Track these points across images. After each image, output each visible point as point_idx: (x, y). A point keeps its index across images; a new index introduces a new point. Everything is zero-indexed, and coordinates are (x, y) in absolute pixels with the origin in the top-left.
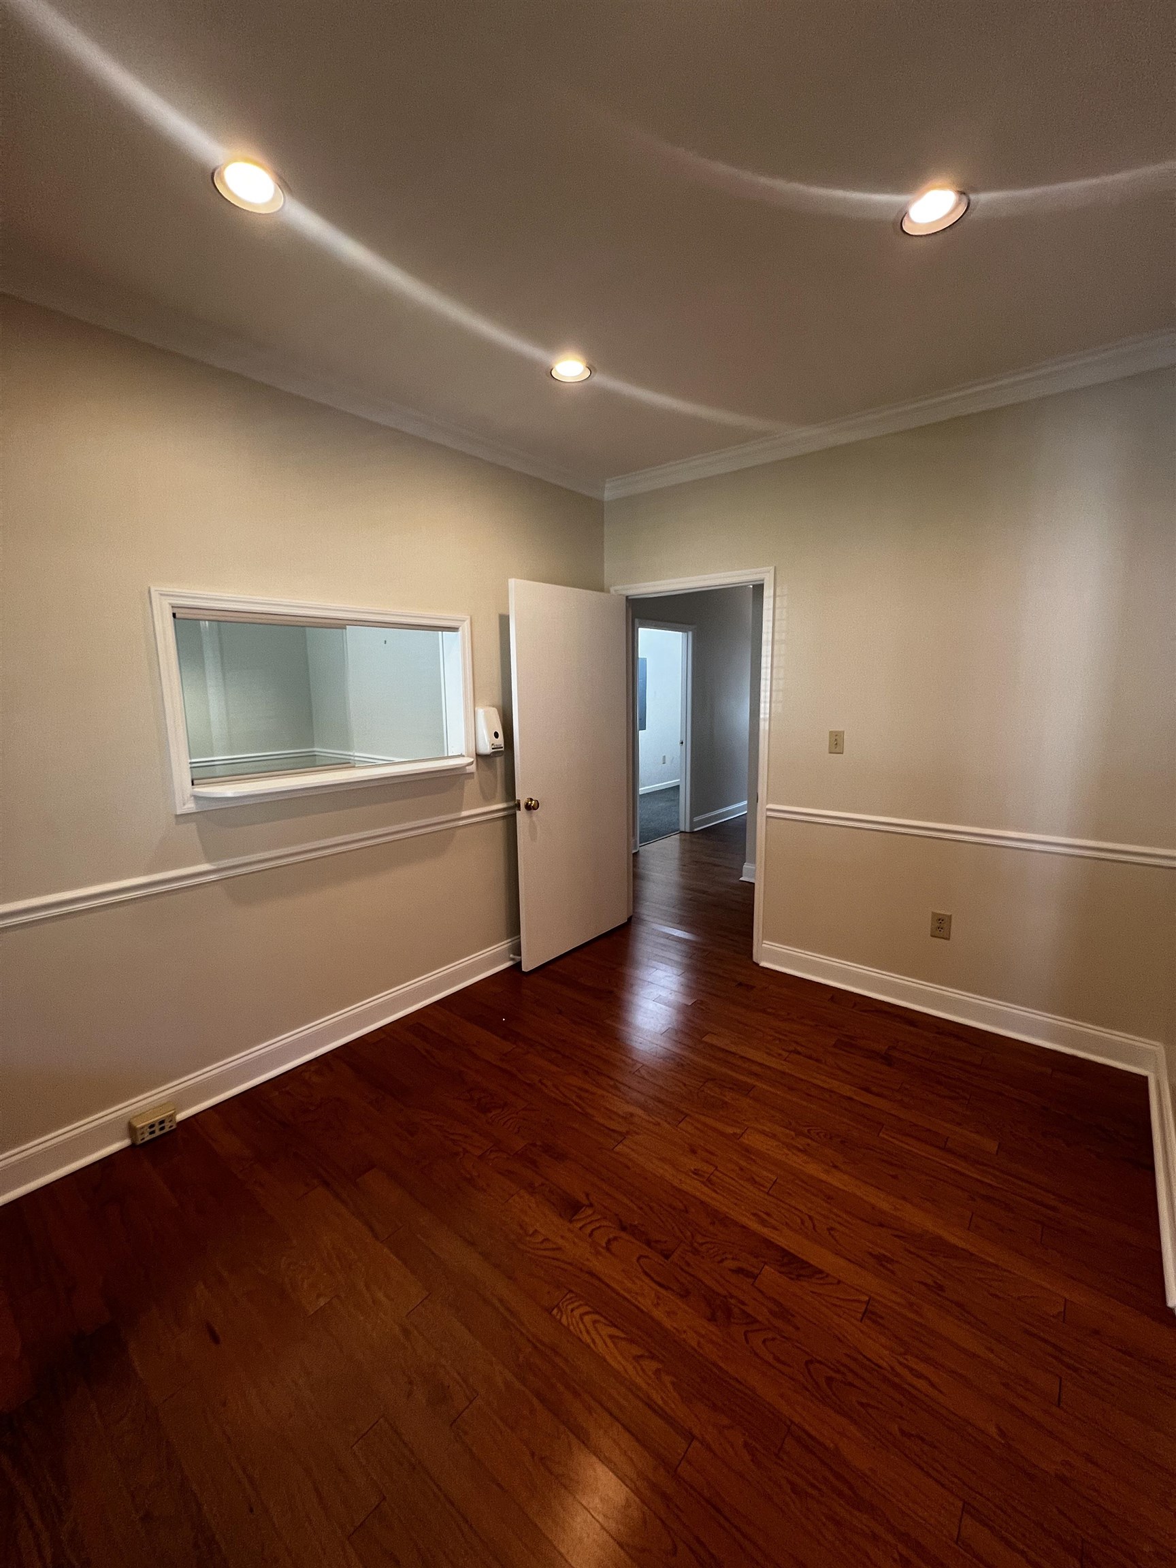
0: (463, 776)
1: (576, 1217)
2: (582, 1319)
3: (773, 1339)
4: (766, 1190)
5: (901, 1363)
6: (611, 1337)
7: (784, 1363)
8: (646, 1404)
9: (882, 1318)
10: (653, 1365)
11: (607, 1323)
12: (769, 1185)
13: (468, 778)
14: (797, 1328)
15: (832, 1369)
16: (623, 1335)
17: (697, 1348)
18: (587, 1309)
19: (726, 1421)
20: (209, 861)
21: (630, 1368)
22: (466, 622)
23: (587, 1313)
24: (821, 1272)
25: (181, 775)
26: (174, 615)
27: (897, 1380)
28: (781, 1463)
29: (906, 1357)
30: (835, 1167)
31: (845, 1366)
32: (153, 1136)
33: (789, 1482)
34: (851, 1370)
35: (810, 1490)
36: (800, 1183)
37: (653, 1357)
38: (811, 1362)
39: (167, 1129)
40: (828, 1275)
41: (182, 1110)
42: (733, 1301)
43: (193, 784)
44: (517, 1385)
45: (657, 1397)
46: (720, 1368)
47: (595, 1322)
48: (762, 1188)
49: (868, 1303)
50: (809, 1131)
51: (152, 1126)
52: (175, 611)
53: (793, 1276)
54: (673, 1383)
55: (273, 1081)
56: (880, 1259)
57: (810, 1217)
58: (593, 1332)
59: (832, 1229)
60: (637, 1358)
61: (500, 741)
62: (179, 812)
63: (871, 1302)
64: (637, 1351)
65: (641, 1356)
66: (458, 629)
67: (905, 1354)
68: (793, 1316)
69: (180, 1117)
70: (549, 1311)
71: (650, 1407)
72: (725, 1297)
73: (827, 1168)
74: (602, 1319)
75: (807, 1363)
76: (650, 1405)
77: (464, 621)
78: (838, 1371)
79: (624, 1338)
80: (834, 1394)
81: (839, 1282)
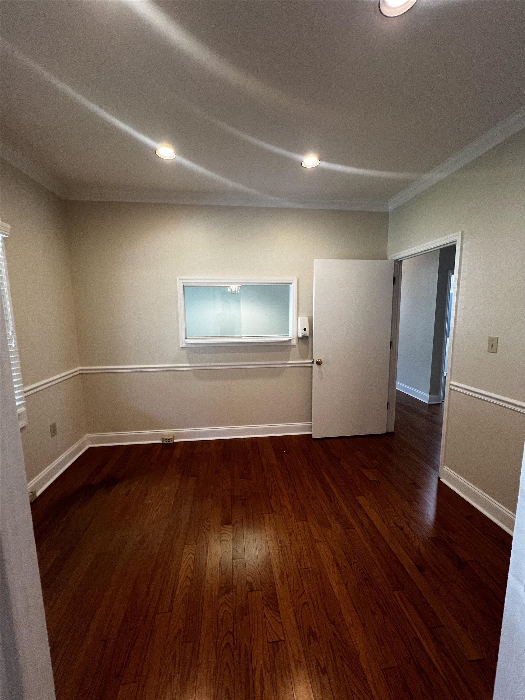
0: (290, 346)
1: (225, 526)
2: (189, 553)
3: (229, 613)
4: (299, 568)
5: (261, 671)
6: (189, 565)
7: (222, 624)
8: (173, 590)
9: (278, 651)
10: (188, 583)
11: (193, 561)
12: (303, 567)
13: (294, 347)
14: (242, 619)
15: (234, 643)
16: (192, 568)
17: (205, 591)
18: (194, 553)
19: (184, 618)
20: (189, 363)
21: (182, 577)
22: (295, 281)
23: (192, 554)
24: (279, 612)
25: (182, 335)
26: (184, 285)
27: (251, 674)
28: (181, 646)
29: (267, 673)
30: (346, 585)
31: (240, 648)
32: (169, 442)
33: (175, 653)
34: (240, 651)
35: (177, 662)
36: (319, 578)
37: (191, 581)
38: (231, 633)
39: (170, 442)
40: (280, 616)
41: (176, 439)
42: (234, 590)
43: (186, 338)
44: (156, 555)
45: (178, 592)
46: (203, 603)
47: (191, 558)
48: (299, 565)
49: (281, 641)
50: (354, 563)
51: (166, 439)
52: (184, 284)
53: (265, 603)
54: (186, 593)
55: (203, 442)
56: (311, 633)
57: (304, 592)
58: (187, 559)
59: (307, 604)
60: (187, 577)
61: (307, 332)
62: (181, 346)
63: (283, 642)
64: (190, 575)
65: (189, 578)
66: (291, 283)
67: (268, 672)
68: (246, 614)
69: (175, 441)
70: (185, 544)
71: (173, 592)
72: (233, 586)
73: (341, 581)
74: (193, 559)
75: (229, 632)
76: (174, 592)
77: (294, 280)
78: (235, 647)
79: (192, 569)
80: (223, 650)
81: (280, 623)
